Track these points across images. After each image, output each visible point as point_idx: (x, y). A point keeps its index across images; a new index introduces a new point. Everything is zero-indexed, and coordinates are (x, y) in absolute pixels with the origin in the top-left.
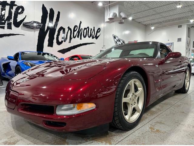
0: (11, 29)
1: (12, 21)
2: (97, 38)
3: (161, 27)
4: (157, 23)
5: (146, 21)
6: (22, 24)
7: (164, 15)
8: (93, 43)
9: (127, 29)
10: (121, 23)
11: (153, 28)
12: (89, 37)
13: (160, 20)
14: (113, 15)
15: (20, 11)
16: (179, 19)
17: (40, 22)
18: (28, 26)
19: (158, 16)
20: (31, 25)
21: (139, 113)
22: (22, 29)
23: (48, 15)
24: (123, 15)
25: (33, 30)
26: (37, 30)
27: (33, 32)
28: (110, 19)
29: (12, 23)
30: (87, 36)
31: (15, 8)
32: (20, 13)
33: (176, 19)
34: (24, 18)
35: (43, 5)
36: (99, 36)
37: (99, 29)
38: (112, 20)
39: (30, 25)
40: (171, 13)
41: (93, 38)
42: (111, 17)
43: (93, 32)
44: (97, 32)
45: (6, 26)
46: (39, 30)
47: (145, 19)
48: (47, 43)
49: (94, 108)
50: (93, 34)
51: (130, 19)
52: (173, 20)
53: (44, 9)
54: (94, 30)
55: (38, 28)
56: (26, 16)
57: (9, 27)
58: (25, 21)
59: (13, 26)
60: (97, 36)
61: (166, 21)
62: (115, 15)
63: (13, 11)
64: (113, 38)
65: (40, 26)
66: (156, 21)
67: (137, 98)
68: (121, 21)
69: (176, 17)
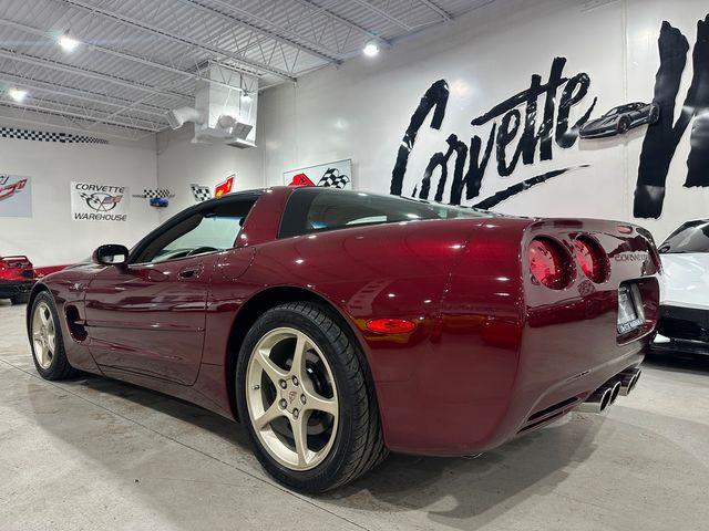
0: (551, 158)
1: (553, 134)
15: (575, 93)
20: (607, 125)
22: (581, 149)
25: (620, 138)
26: (636, 132)
27: (621, 146)
29: (554, 137)
31: (560, 91)
32: (575, 101)
34: (591, 110)
39: (603, 126)
45: (538, 152)
46: (644, 130)
48: (685, 171)
55: (640, 124)
56: (596, 99)
57: (546, 155)
58: (593, 116)
59: (555, 148)
63: (557, 102)
65: (646, 113)
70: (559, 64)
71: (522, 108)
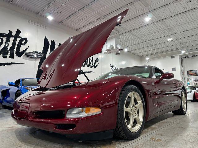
0: (13, 58)
2: (95, 67)
3: (155, 58)
4: (151, 54)
5: (141, 52)
6: (24, 54)
7: (157, 47)
8: (92, 72)
9: (123, 60)
10: (118, 54)
11: (147, 59)
12: (88, 66)
13: (154, 52)
14: (110, 47)
15: (23, 42)
16: (172, 50)
17: (42, 52)
18: (30, 55)
19: (151, 48)
20: (32, 55)
21: (140, 125)
22: (23, 58)
23: (50, 46)
24: (119, 47)
25: (34, 60)
26: (38, 59)
27: (34, 61)
28: (107, 50)
29: (15, 52)
30: (86, 65)
31: (18, 39)
32: (23, 44)
33: (168, 51)
34: (27, 49)
35: (45, 38)
36: (97, 66)
37: (97, 59)
38: (109, 51)
40: (164, 45)
41: (91, 67)
42: (108, 49)
43: (92, 62)
44: (96, 62)
45: (8, 55)
46: (40, 59)
47: (140, 51)
49: (100, 112)
50: (92, 64)
51: (126, 50)
52: (166, 51)
53: (46, 41)
54: (92, 60)
55: (39, 58)
56: (28, 47)
57: (11, 57)
58: (27, 51)
59: (15, 56)
60: (96, 65)
61: (159, 53)
62: (111, 47)
63: (17, 42)
64: (110, 67)
65: (41, 56)
66: (151, 52)
67: (137, 110)
68: (117, 52)
69: (168, 48)
70: (18, 32)
71: (5, 39)
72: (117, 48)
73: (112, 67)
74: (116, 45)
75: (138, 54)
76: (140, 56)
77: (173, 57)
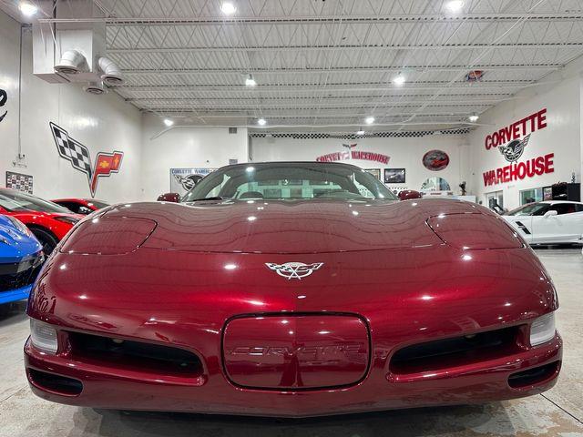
4: (179, 111)
7: (203, 93)
10: (94, 90)
11: (168, 123)
14: (75, 59)
16: (235, 111)
19: (186, 93)
24: (109, 68)
28: (63, 69)
38: (63, 75)
42: (65, 63)
47: (151, 93)
52: (219, 111)
62: (80, 60)
64: (50, 134)
68: (94, 83)
69: (225, 104)
72: (99, 70)
73: (57, 132)
74: (96, 58)
75: (137, 103)
76: (141, 110)
77: (233, 130)
